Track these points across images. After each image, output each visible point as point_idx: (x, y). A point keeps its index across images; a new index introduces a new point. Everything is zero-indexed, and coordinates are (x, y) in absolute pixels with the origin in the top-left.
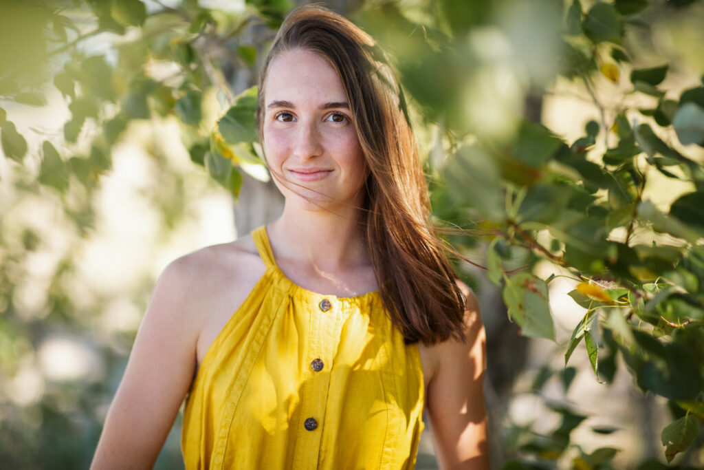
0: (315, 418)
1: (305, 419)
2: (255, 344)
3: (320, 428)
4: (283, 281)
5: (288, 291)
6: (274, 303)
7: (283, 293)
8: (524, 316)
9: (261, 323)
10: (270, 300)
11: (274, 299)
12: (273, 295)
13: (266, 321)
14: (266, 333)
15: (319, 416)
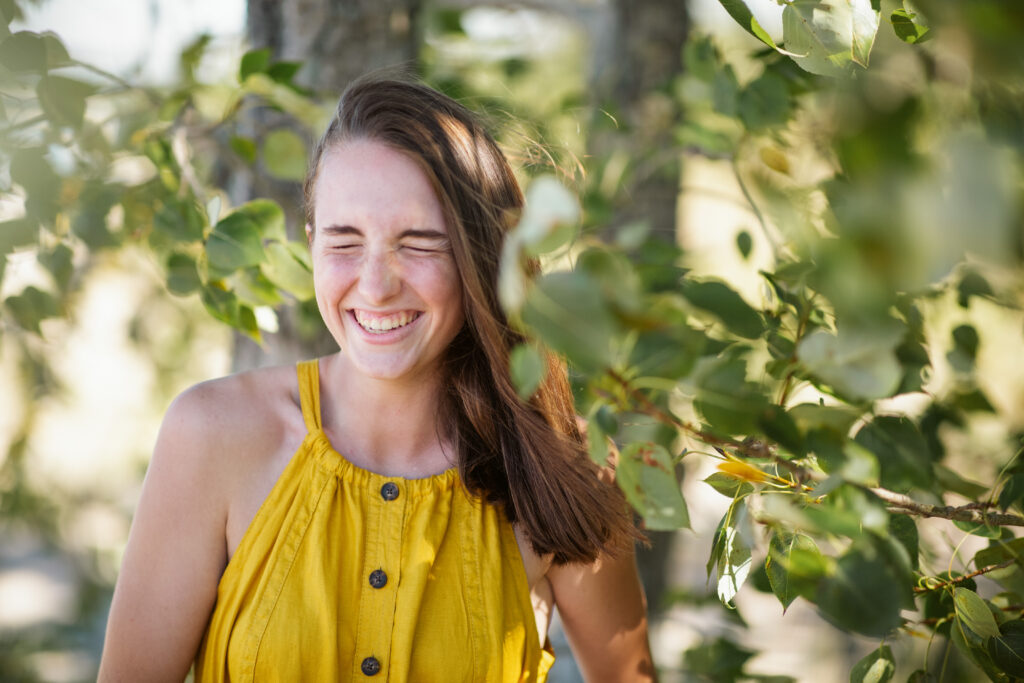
0: (376, 656)
1: (362, 660)
2: (286, 548)
3: (384, 671)
4: (329, 454)
5: (336, 470)
6: (314, 488)
7: (328, 473)
8: (645, 502)
9: (295, 518)
10: (310, 483)
11: (315, 482)
12: (314, 475)
13: (302, 514)
14: (302, 531)
15: (382, 654)
